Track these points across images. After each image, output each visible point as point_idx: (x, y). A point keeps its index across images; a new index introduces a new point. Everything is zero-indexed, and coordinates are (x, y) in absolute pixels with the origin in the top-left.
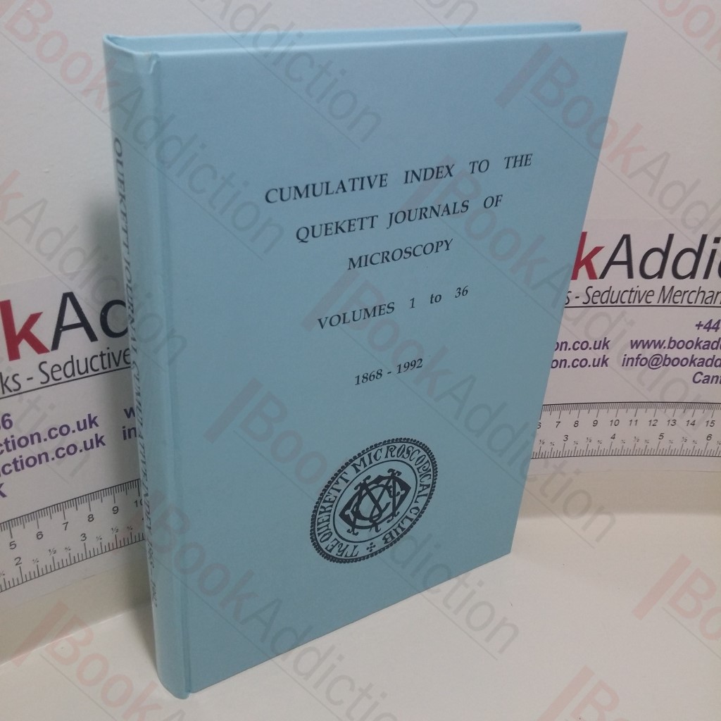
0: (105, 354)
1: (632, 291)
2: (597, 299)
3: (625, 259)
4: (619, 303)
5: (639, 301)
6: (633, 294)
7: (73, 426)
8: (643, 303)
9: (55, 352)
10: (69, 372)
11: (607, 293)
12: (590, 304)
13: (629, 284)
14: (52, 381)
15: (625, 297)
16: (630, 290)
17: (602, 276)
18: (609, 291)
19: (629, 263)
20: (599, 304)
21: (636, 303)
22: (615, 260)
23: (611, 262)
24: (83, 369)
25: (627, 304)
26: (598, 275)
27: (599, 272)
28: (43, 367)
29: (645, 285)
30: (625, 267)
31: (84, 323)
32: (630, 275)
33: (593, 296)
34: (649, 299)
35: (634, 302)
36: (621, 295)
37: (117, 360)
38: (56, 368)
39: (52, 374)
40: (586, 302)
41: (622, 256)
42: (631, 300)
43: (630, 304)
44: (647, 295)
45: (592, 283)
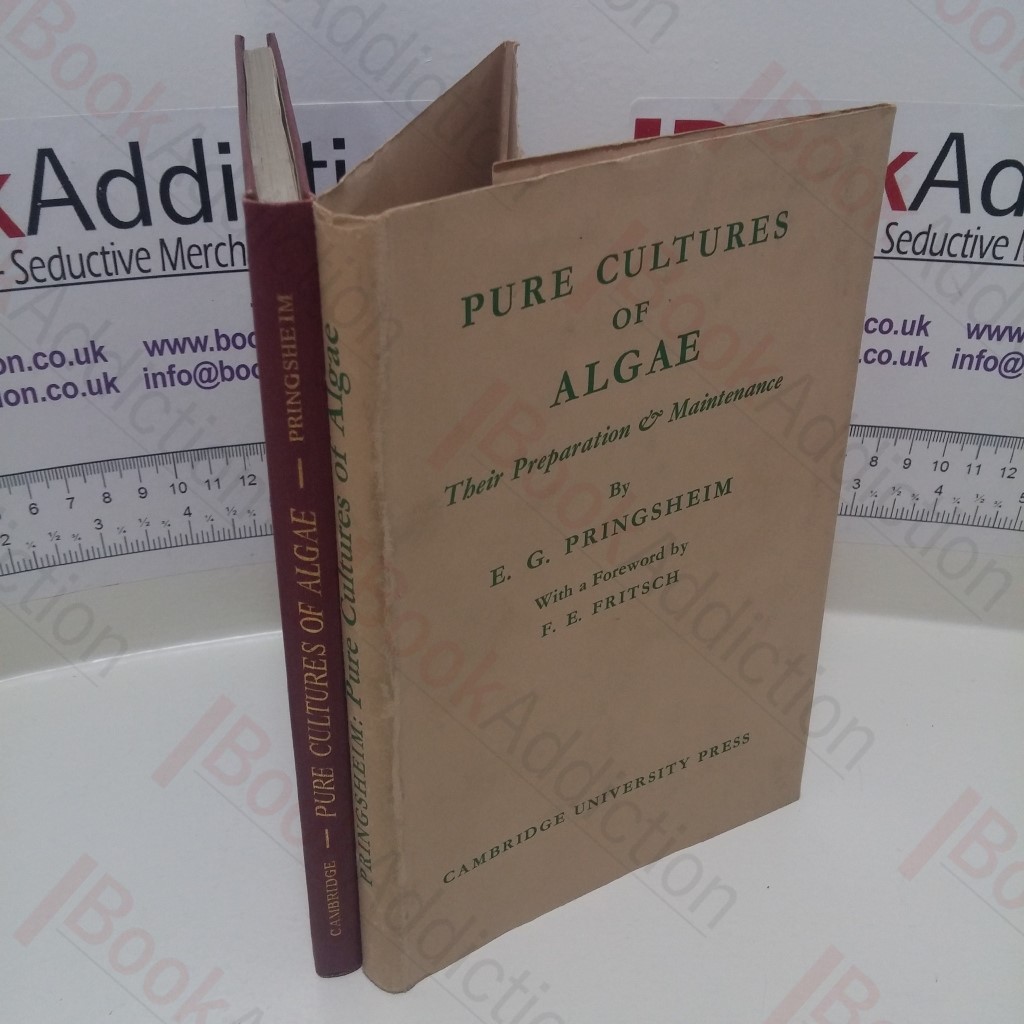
0: (108, 253)
1: (968, 236)
2: (906, 247)
3: (954, 177)
4: (945, 256)
5: (982, 255)
6: (971, 241)
7: (70, 356)
8: (988, 257)
9: (33, 237)
10: (57, 273)
11: (925, 236)
12: (894, 253)
13: (962, 223)
14: (32, 283)
15: (957, 246)
16: (964, 233)
17: (915, 206)
18: (928, 233)
19: (962, 184)
20: (910, 255)
21: (976, 257)
22: (938, 177)
23: (930, 182)
24: (77, 271)
25: (959, 257)
26: (908, 204)
27: (908, 198)
28: (18, 257)
29: (991, 227)
30: (955, 192)
31: (73, 200)
32: (965, 207)
33: (899, 240)
34: (999, 252)
35: (971, 256)
36: (948, 240)
37: (127, 264)
38: (37, 263)
39: (32, 271)
40: (887, 249)
41: (948, 171)
42: (968, 252)
43: (964, 259)
44: (996, 245)
45: (897, 216)
